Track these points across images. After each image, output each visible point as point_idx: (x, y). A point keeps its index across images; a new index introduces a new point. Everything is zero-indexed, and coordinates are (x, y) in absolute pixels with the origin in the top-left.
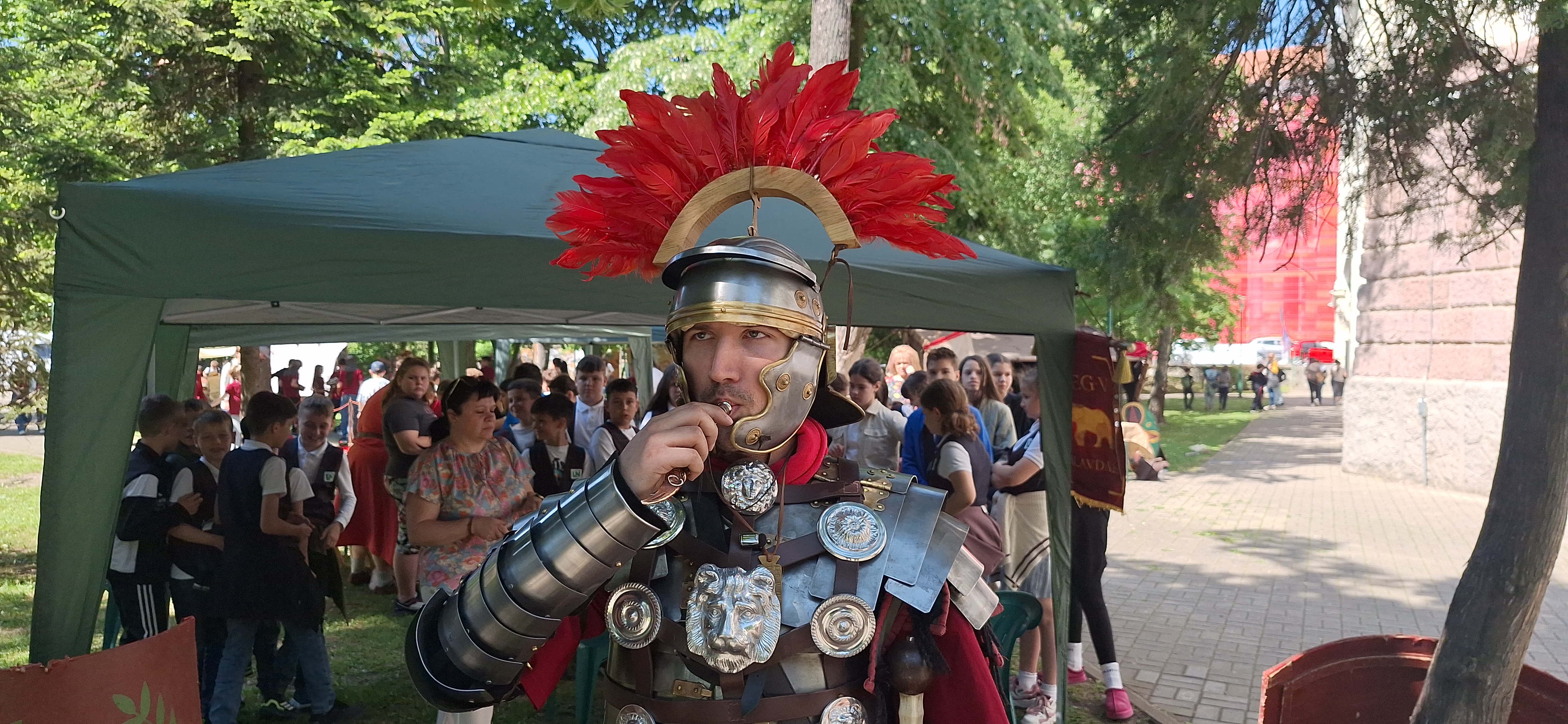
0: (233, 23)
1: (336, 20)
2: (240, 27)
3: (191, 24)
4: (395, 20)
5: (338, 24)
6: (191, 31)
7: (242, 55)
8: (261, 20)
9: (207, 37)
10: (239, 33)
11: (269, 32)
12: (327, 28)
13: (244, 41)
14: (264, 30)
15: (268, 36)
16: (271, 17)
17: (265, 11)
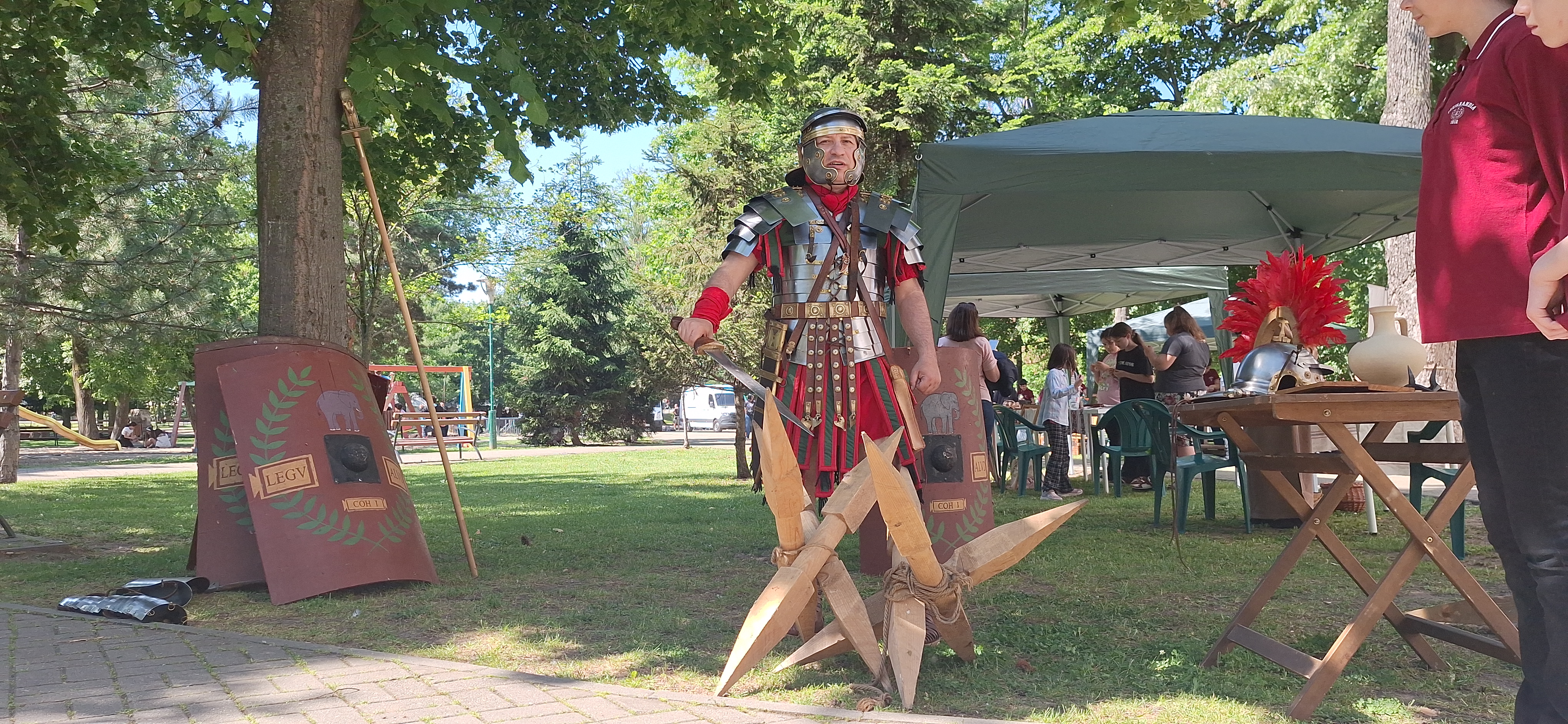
0: (897, 103)
1: (967, 90)
2: (902, 105)
3: (869, 109)
4: (1010, 82)
5: (968, 93)
6: (869, 115)
7: (902, 125)
8: (917, 97)
9: (879, 117)
10: (901, 110)
11: (921, 106)
12: (962, 97)
13: (905, 115)
14: (918, 105)
15: (920, 109)
16: (923, 94)
17: (919, 91)
